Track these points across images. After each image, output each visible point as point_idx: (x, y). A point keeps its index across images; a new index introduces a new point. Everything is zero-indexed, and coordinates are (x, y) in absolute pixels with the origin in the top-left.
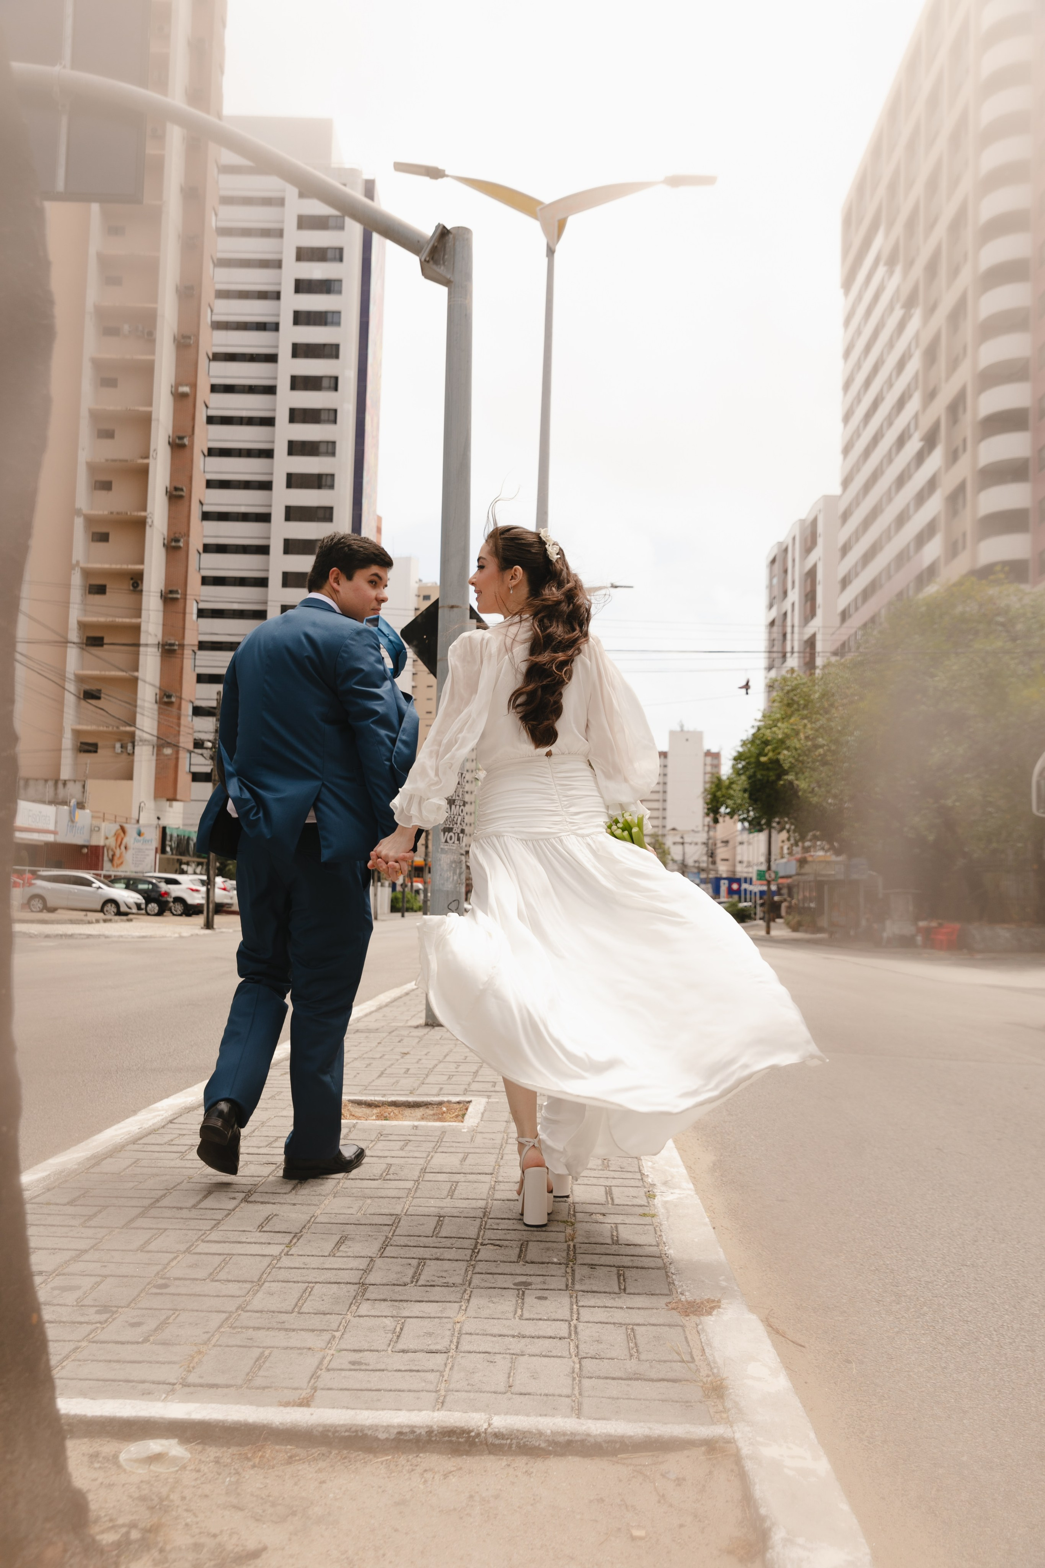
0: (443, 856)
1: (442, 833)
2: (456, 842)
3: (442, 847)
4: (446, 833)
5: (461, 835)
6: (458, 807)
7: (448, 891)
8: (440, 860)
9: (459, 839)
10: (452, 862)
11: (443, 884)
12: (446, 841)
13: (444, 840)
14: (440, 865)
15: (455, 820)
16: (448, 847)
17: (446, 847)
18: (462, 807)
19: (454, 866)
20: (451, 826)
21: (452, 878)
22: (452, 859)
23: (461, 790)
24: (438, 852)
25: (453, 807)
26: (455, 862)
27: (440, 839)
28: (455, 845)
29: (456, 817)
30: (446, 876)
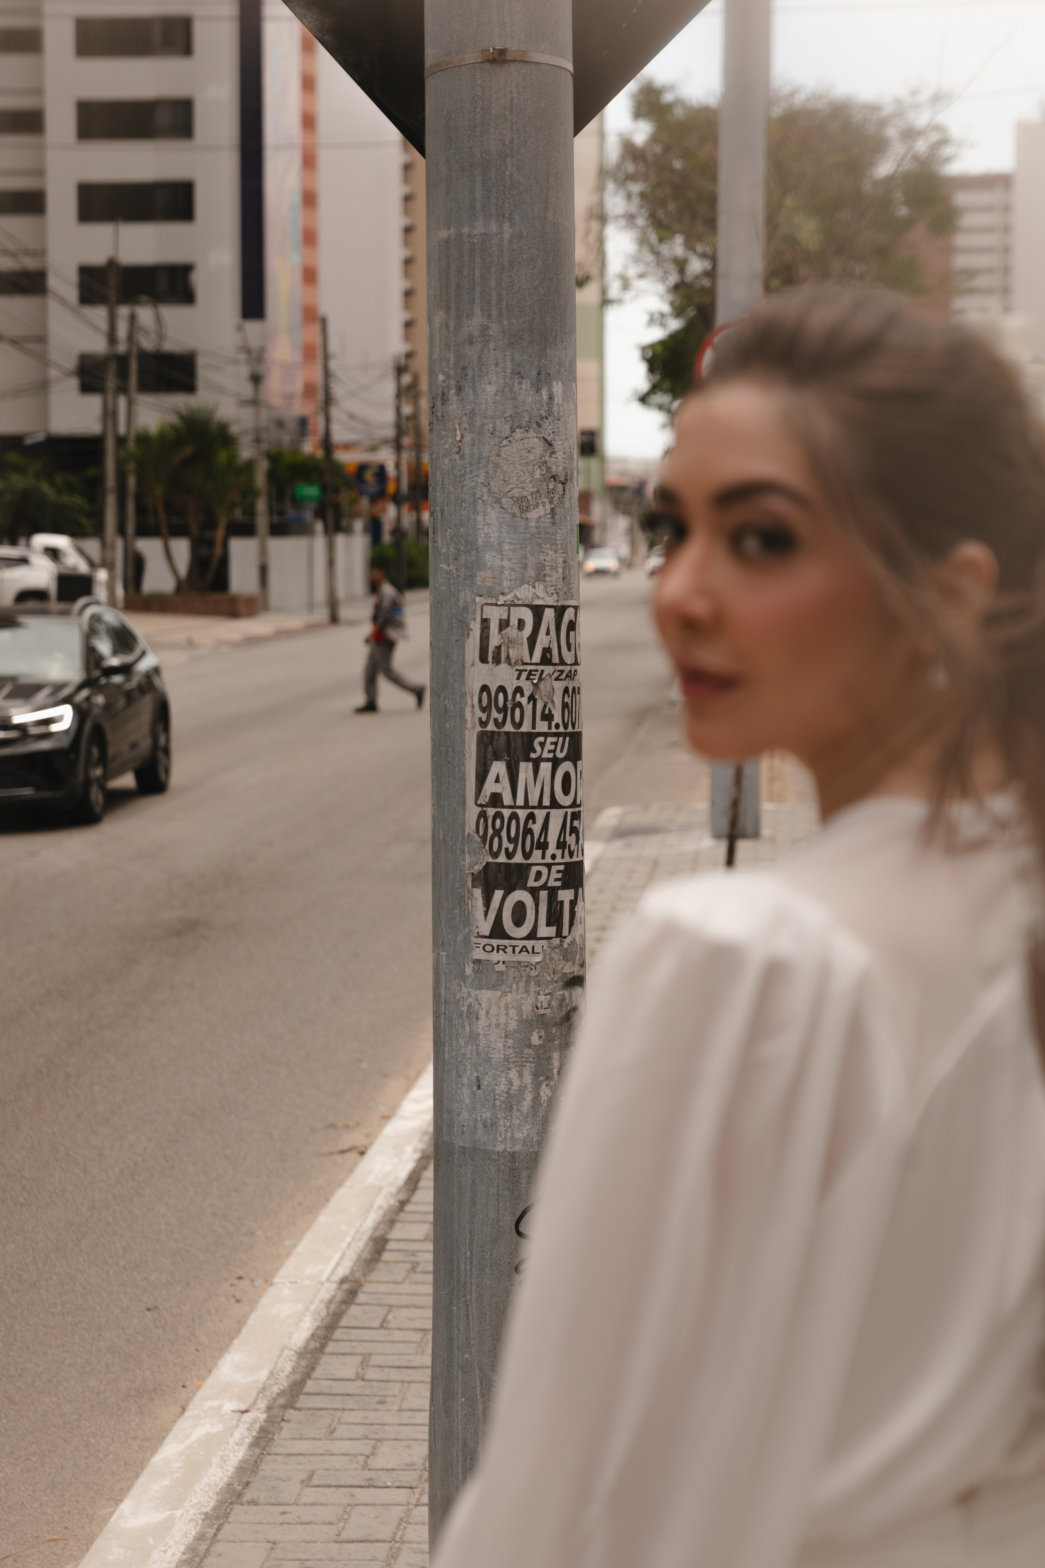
0: (486, 996)
1: (478, 893)
2: (544, 931)
3: (479, 954)
4: (498, 894)
5: (566, 896)
6: (545, 767)
7: (513, 1155)
8: (472, 1015)
9: (554, 918)
10: (527, 1025)
11: (491, 1126)
12: (498, 931)
13: (486, 927)
14: (474, 1037)
15: (536, 828)
16: (508, 957)
17: (495, 957)
18: (567, 766)
19: (535, 1040)
20: (518, 858)
21: (529, 1097)
22: (527, 1007)
23: (559, 686)
24: (463, 977)
25: (525, 770)
26: (540, 1021)
27: (467, 920)
28: (538, 945)
29: (540, 814)
30: (503, 1087)
